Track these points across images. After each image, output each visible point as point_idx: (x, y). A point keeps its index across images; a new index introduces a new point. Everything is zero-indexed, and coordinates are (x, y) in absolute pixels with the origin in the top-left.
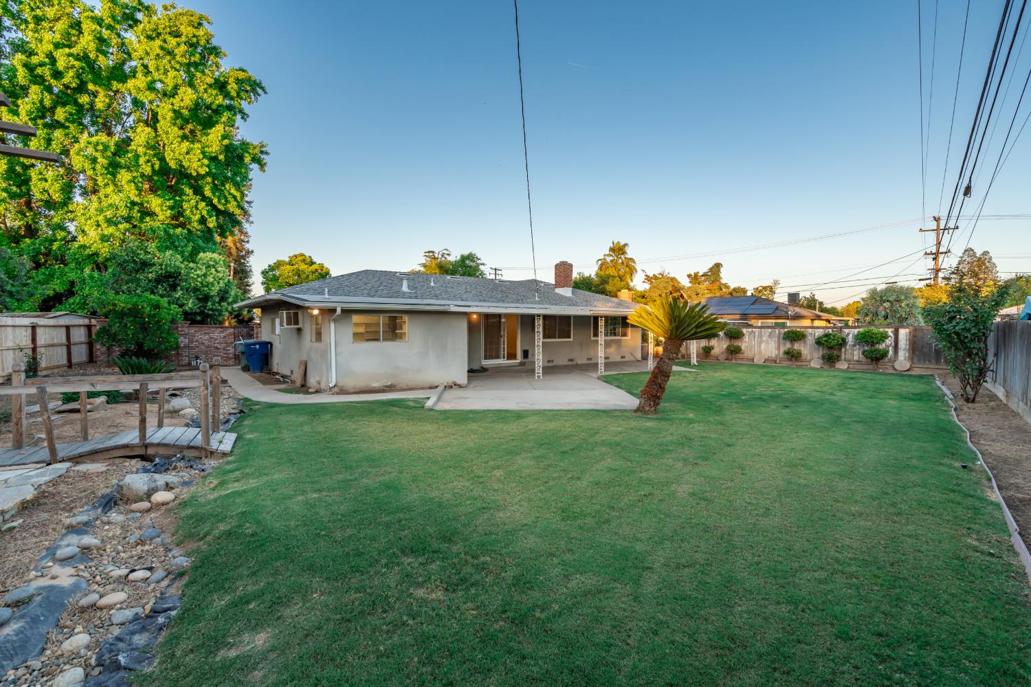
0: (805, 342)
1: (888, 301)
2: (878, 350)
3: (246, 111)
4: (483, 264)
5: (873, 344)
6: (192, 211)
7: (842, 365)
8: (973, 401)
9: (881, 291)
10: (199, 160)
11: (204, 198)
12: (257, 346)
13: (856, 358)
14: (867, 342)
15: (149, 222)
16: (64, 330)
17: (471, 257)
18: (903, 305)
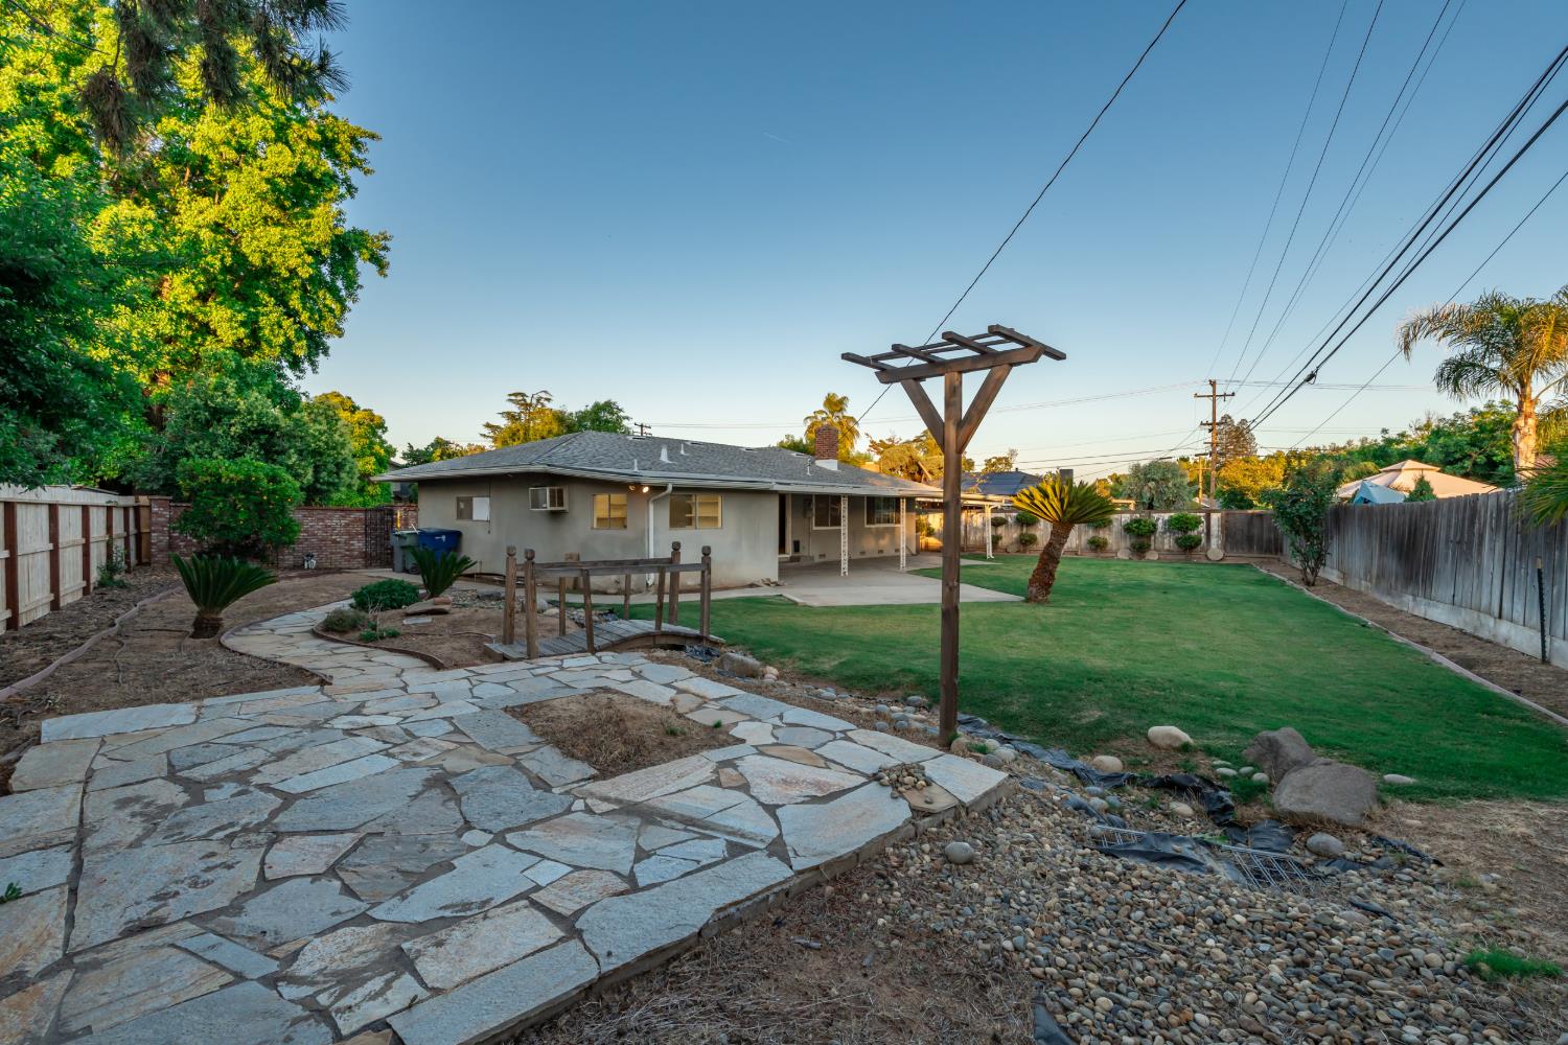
0: (1110, 530)
1: (1153, 480)
2: (1190, 537)
3: (354, 182)
4: (628, 418)
5: (1186, 530)
6: (272, 330)
7: (1152, 556)
8: (1313, 585)
9: (1145, 467)
10: (299, 256)
11: (291, 313)
12: (444, 538)
13: (1166, 547)
14: (1180, 529)
15: (210, 346)
16: (79, 511)
17: (609, 406)
18: (1170, 485)
